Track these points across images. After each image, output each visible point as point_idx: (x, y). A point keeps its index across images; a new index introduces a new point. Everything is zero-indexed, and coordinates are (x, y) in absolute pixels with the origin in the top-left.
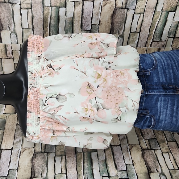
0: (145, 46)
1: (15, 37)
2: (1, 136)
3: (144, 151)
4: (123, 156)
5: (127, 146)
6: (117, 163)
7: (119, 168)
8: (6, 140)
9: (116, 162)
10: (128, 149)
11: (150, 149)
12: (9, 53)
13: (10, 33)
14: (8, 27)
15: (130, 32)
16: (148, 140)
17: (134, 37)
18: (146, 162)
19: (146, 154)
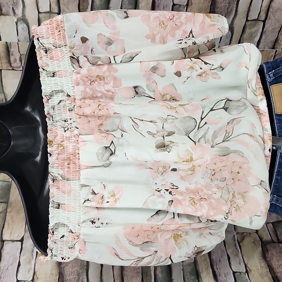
0: (273, 48)
1: (25, 29)
2: (2, 215)
3: (266, 245)
4: (228, 255)
5: (234, 236)
6: (217, 269)
7: (221, 279)
8: (10, 222)
9: (215, 268)
10: (235, 241)
11: (276, 241)
12: (15, 60)
13: (16, 20)
14: (11, 8)
15: (247, 20)
16: (272, 223)
17: (254, 30)
18: (271, 267)
19: (269, 252)
